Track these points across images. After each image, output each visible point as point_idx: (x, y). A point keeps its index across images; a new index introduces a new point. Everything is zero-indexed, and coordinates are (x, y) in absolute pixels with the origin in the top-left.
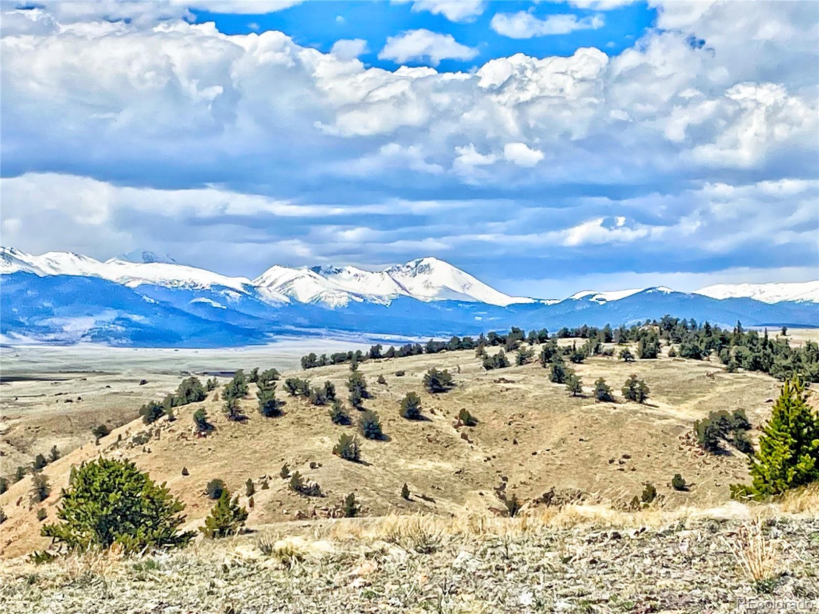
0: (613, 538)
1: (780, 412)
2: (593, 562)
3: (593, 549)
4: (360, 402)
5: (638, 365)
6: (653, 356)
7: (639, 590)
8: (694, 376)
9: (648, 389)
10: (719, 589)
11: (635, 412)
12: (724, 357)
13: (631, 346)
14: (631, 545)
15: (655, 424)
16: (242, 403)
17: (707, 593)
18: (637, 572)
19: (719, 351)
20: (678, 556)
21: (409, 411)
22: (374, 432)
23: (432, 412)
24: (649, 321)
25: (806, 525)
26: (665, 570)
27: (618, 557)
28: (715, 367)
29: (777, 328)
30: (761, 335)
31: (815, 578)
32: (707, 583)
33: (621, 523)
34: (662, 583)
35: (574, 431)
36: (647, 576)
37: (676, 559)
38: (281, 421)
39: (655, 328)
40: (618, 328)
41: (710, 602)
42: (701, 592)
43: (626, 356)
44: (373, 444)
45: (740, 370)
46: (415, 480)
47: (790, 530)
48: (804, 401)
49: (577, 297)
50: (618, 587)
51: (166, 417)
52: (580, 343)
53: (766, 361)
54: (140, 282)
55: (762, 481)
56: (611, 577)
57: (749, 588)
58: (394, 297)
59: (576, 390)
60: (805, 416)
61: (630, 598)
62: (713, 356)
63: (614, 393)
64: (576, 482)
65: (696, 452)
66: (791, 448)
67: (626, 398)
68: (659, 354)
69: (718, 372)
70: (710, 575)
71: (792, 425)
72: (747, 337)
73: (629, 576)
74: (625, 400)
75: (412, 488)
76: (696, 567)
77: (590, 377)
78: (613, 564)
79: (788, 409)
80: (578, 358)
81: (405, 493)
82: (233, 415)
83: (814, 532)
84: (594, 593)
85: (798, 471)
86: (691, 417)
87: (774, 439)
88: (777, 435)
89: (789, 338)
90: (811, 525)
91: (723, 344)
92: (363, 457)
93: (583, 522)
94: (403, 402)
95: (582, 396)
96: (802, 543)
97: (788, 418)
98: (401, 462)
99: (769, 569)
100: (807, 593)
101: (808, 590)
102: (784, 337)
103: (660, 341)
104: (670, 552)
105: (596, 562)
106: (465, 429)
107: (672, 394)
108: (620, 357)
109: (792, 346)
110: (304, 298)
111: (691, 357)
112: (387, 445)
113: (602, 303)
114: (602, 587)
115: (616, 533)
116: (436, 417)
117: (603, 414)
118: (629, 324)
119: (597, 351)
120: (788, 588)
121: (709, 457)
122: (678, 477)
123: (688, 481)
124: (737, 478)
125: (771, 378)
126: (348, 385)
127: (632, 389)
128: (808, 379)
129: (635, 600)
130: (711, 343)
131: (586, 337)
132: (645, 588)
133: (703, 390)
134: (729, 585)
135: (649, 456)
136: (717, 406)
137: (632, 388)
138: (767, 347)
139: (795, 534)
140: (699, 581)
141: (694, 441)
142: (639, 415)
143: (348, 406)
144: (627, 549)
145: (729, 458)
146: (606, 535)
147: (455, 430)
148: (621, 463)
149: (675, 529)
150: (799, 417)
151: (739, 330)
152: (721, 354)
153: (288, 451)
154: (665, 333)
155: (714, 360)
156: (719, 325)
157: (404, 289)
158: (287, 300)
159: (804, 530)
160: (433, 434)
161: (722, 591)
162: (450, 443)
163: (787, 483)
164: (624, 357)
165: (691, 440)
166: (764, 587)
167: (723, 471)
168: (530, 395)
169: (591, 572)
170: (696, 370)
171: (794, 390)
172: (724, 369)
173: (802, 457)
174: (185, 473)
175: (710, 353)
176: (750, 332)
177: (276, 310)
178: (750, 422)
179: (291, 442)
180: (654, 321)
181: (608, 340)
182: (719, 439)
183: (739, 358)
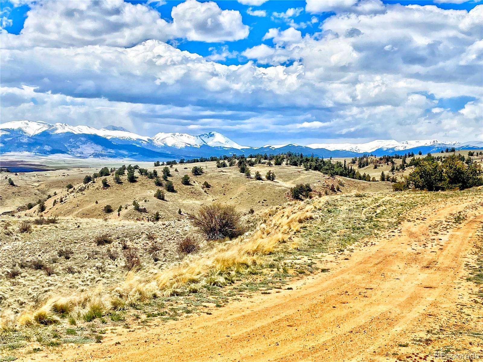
4: (166, 178)
5: (273, 167)
6: (280, 164)
8: (293, 172)
9: (275, 176)
11: (269, 184)
12: (306, 166)
13: (272, 161)
15: (276, 189)
16: (121, 177)
21: (185, 182)
22: (171, 189)
23: (194, 182)
28: (302, 169)
35: (246, 190)
38: (136, 184)
39: (285, 156)
40: (272, 156)
43: (270, 164)
44: (170, 194)
45: (310, 170)
46: (185, 207)
49: (265, 147)
51: (92, 181)
52: (254, 159)
53: (320, 167)
54: (111, 137)
58: (201, 145)
59: (248, 175)
63: (262, 177)
64: (245, 209)
65: (291, 199)
67: (267, 179)
68: (282, 164)
69: (302, 171)
72: (315, 159)
75: (183, 210)
77: (254, 171)
80: (252, 164)
81: (180, 212)
82: (117, 181)
86: (290, 186)
89: (332, 160)
91: (306, 161)
92: (166, 198)
94: (182, 178)
95: (250, 178)
98: (180, 200)
102: (330, 160)
103: (284, 160)
106: (206, 189)
107: (284, 178)
108: (267, 165)
109: (332, 163)
110: (169, 144)
111: (294, 165)
112: (176, 194)
113: (273, 149)
116: (195, 184)
117: (257, 184)
119: (260, 162)
121: (295, 201)
125: (321, 173)
126: (162, 171)
127: (269, 176)
128: (334, 173)
130: (302, 161)
131: (256, 158)
133: (296, 176)
135: (273, 200)
136: (299, 183)
141: (290, 195)
142: (271, 185)
143: (162, 179)
147: (202, 189)
148: (263, 203)
152: (305, 164)
153: (137, 195)
155: (301, 167)
157: (205, 142)
158: (163, 145)
160: (194, 190)
162: (200, 194)
168: (231, 177)
170: (294, 170)
172: (305, 170)
174: (97, 203)
175: (301, 164)
177: (159, 148)
178: (311, 189)
179: (139, 192)
182: (299, 194)
183: (311, 166)
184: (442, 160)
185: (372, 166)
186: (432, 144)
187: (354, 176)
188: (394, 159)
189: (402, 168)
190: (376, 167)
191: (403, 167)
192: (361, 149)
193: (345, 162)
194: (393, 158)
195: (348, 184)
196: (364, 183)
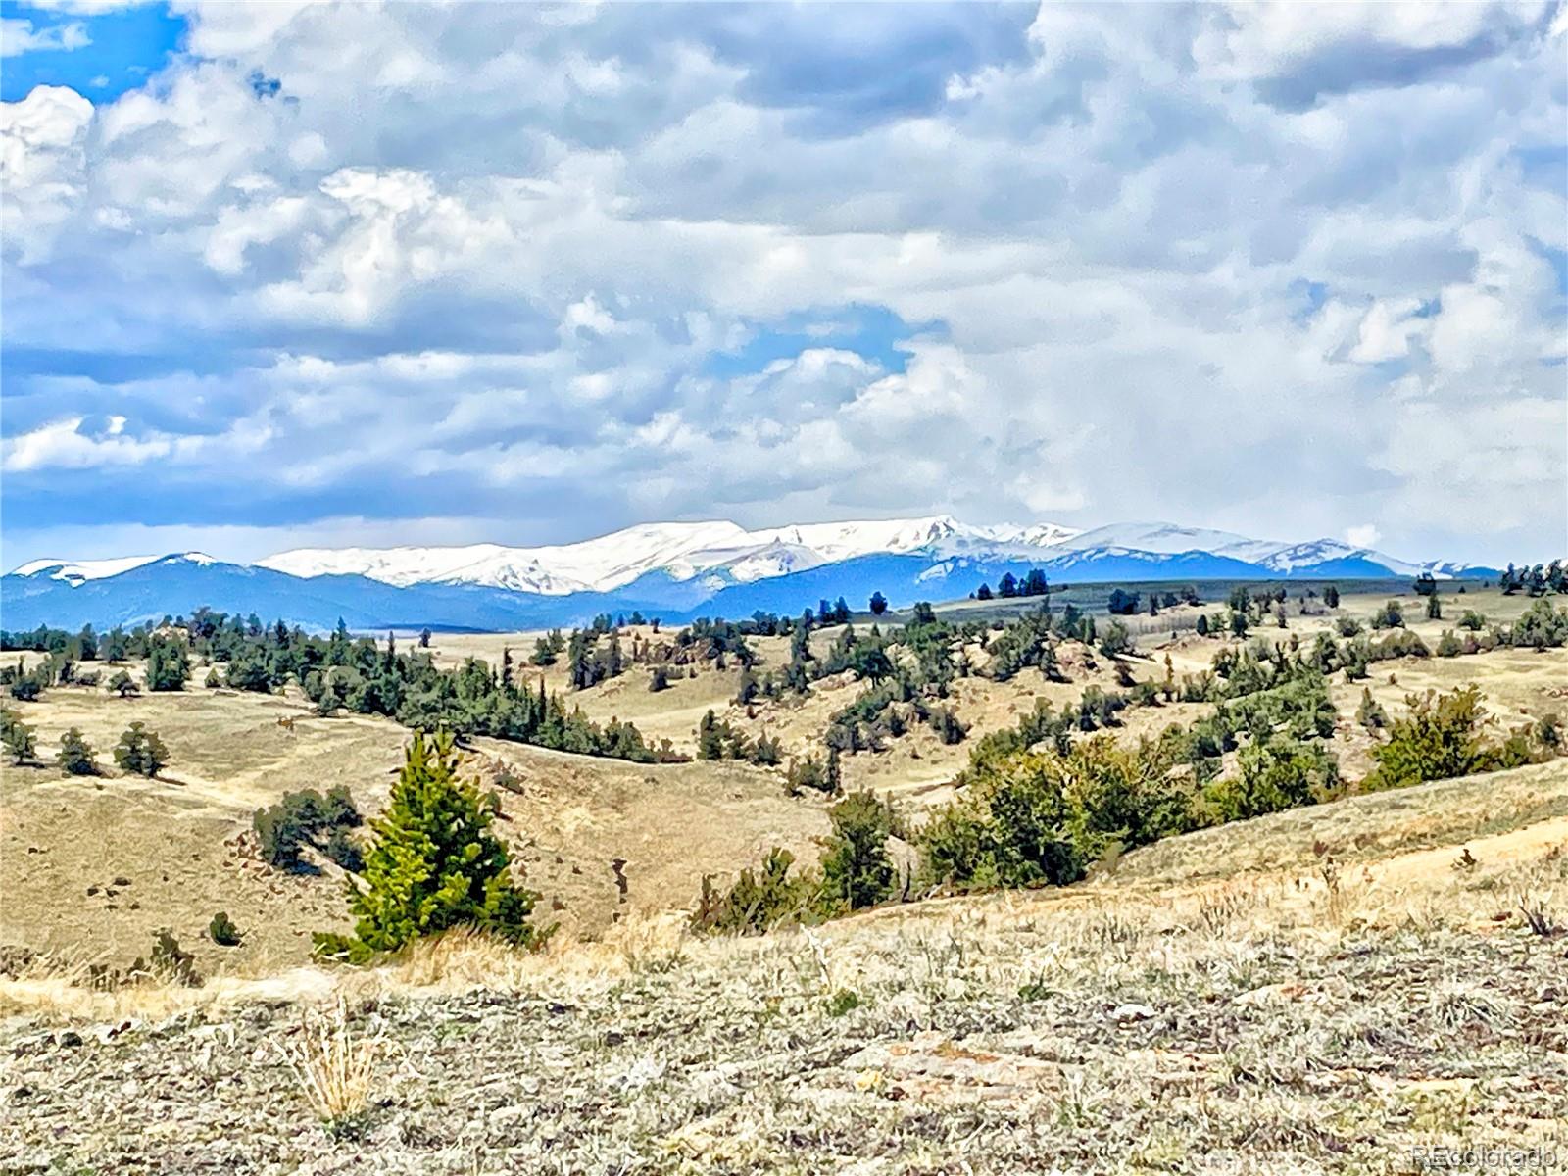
0: (68, 1044)
1: (407, 791)
2: (23, 1092)
3: (25, 1068)
5: (146, 703)
6: (176, 686)
7: (109, 1145)
8: (256, 724)
9: (165, 749)
10: (264, 1137)
11: (138, 795)
12: (311, 689)
13: (133, 667)
14: (101, 1058)
15: (178, 817)
17: (240, 1145)
18: (107, 1110)
19: (303, 677)
20: (190, 1075)
24: (169, 618)
25: (435, 1008)
26: (163, 1103)
27: (73, 1081)
28: (295, 707)
29: (411, 633)
30: (382, 646)
31: (444, 1109)
32: (241, 1126)
33: (89, 1014)
34: (155, 1129)
35: (18, 833)
36: (126, 1118)
37: (185, 1082)
39: (180, 631)
40: (108, 633)
41: (245, 1163)
42: (229, 1143)
43: (124, 687)
45: (342, 712)
47: (404, 1019)
48: (452, 772)
49: (27, 570)
50: (69, 1141)
52: (33, 660)
53: (392, 695)
55: (372, 924)
56: (55, 1122)
57: (321, 1133)
59: (23, 752)
60: (453, 800)
61: (90, 1162)
62: (292, 687)
63: (97, 759)
65: (258, 870)
66: (427, 860)
67: (123, 767)
68: (187, 683)
69: (301, 717)
70: (249, 1110)
71: (428, 817)
72: (354, 649)
73: (91, 1119)
74: (121, 772)
76: (223, 1095)
77: (51, 727)
78: (61, 1097)
79: (421, 787)
80: (28, 691)
83: (449, 1021)
84: (20, 1155)
85: (440, 903)
86: (248, 803)
87: (395, 844)
88: (402, 837)
89: (434, 651)
90: (445, 1007)
91: (310, 663)
93: (17, 1013)
95: (34, 765)
96: (426, 1042)
97: (421, 802)
99: (359, 1093)
100: (428, 1138)
101: (432, 1131)
102: (425, 650)
103: (190, 657)
104: (175, 1068)
105: (29, 1094)
107: (211, 759)
108: (111, 689)
109: (440, 667)
111: (250, 687)
113: (76, 583)
114: (39, 1142)
115: (72, 1035)
117: (78, 800)
118: (129, 625)
119: (66, 676)
120: (393, 1130)
121: (281, 879)
122: (222, 918)
123: (240, 924)
124: (334, 918)
125: (397, 727)
127: (134, 750)
128: (466, 727)
129: (100, 1165)
130: (286, 661)
131: (45, 650)
132: (121, 1140)
133: (271, 752)
134: (282, 1128)
135: (165, 879)
136: (298, 780)
137: (134, 748)
138: (394, 669)
139: (414, 1025)
140: (226, 1123)
141: (253, 848)
142: (148, 800)
144: (91, 1066)
145: (319, 880)
146: (51, 1039)
148: (110, 893)
149: (187, 1023)
150: (443, 804)
151: (341, 636)
152: (307, 680)
154: (200, 640)
155: (292, 696)
156: (303, 626)
159: (431, 1018)
161: (269, 1140)
163: (418, 928)
164: (119, 688)
165: (247, 847)
166: (349, 1130)
167: (309, 905)
169: (16, 1113)
170: (254, 712)
171: (434, 750)
172: (311, 710)
173: (448, 877)
175: (285, 681)
176: (362, 639)
178: (359, 812)
180: (180, 619)
181: (89, 655)
182: (301, 844)
183: (340, 689)
184: (986, 639)
185: (640, 674)
186: (923, 541)
187: (567, 735)
188: (751, 638)
189: (792, 685)
190: (660, 684)
191: (798, 681)
192: (560, 573)
193: (508, 660)
194: (747, 632)
195: (544, 782)
196: (622, 771)
